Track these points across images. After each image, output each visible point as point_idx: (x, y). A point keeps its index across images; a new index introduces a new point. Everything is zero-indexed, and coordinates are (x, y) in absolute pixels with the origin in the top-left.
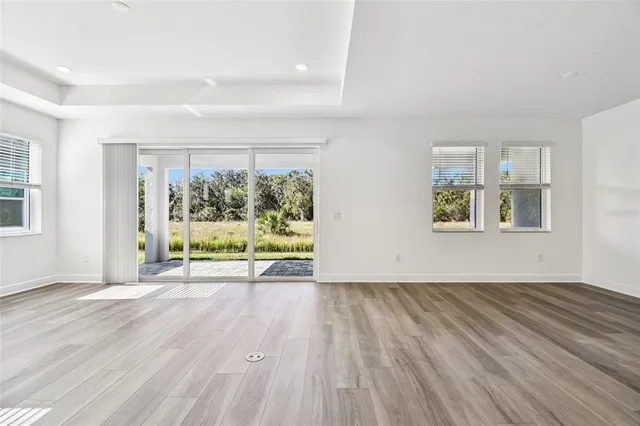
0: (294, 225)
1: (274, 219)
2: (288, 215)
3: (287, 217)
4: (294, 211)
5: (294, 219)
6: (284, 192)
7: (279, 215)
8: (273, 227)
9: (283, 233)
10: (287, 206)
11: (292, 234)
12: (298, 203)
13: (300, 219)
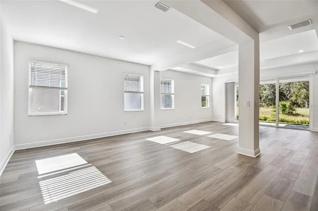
0: (299, 110)
1: (284, 106)
2: (295, 104)
3: (294, 105)
4: (299, 101)
5: (299, 106)
6: (291, 89)
7: (288, 104)
8: (283, 110)
9: (290, 114)
10: (293, 98)
11: (297, 115)
12: (302, 96)
13: (304, 106)
